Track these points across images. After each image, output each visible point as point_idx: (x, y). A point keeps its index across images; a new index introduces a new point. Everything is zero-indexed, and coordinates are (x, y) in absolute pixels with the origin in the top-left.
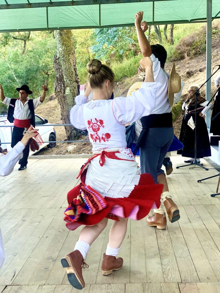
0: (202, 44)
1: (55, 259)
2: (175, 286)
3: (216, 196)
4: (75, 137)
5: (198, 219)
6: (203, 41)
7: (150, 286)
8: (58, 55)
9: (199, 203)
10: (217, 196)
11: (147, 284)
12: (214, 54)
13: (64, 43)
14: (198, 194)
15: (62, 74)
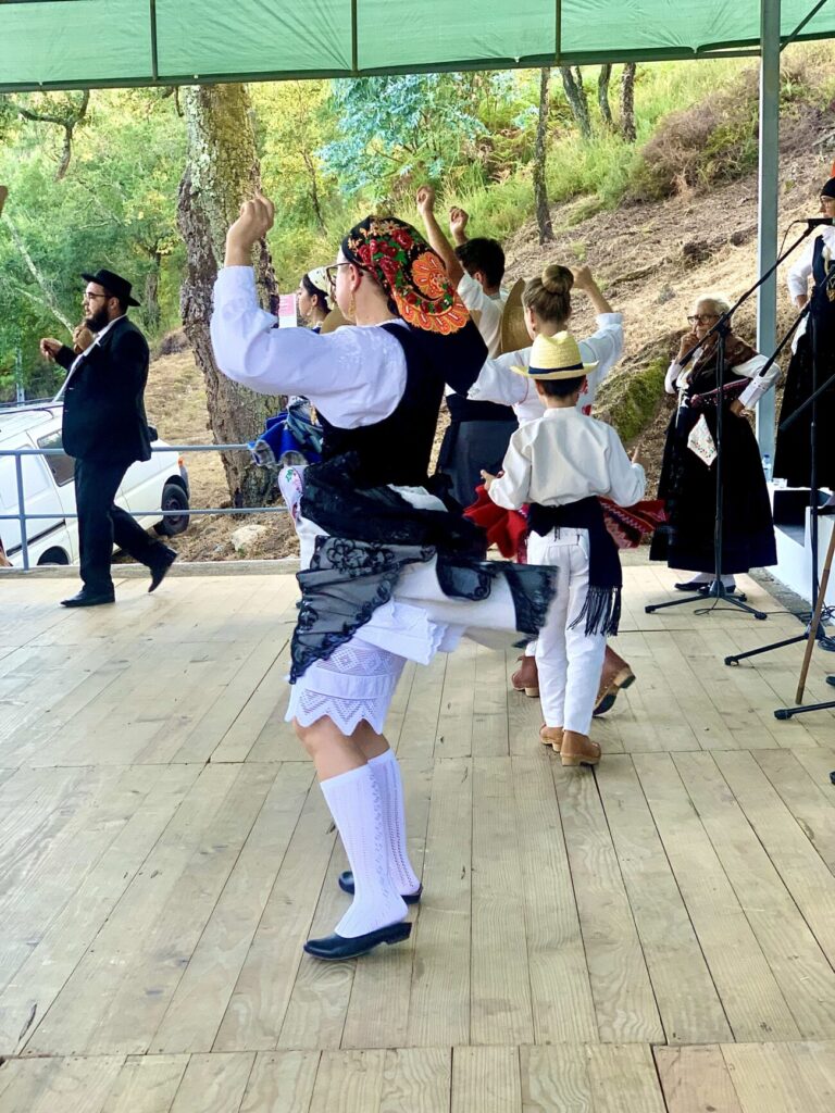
0: (742, 137)
1: (186, 956)
2: (639, 1055)
3: (793, 717)
4: (261, 494)
5: (727, 804)
6: (748, 128)
7: (545, 1057)
8: (196, 182)
9: (730, 744)
10: (798, 715)
11: (533, 1050)
12: (790, 178)
13: (219, 133)
14: (729, 710)
15: (210, 255)
